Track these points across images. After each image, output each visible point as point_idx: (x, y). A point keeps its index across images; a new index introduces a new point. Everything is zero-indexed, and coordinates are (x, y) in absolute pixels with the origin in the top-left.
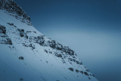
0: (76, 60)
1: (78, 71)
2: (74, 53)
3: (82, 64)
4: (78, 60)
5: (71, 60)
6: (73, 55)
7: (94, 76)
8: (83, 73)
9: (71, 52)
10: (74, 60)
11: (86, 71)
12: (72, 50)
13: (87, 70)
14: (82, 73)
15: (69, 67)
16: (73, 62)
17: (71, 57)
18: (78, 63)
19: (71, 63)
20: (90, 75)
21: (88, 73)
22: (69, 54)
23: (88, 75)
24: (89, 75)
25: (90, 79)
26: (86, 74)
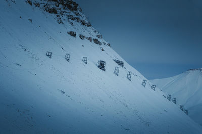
0: (81, 18)
1: (84, 37)
2: (78, 7)
3: (90, 25)
4: (84, 19)
5: (73, 19)
6: (76, 10)
7: (109, 45)
8: (93, 41)
9: (72, 5)
10: (78, 19)
11: (97, 38)
13: (98, 36)
14: (91, 41)
15: (69, 31)
16: (75, 22)
17: (72, 13)
18: (84, 24)
19: (72, 24)
20: (104, 44)
21: (100, 40)
22: (70, 9)
23: (100, 43)
24: (102, 44)
25: (102, 50)
26: (96, 41)
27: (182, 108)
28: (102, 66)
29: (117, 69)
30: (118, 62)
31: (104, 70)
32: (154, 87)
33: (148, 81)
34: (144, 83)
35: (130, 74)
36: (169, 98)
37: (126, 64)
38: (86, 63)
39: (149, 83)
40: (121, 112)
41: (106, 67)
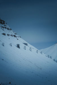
0: (7, 27)
1: (9, 35)
2: (5, 22)
3: (11, 30)
5: (3, 28)
6: (4, 24)
7: (20, 37)
8: (13, 36)
9: (2, 22)
10: (5, 28)
12: (3, 20)
13: (15, 34)
15: (2, 33)
16: (4, 29)
17: (3, 26)
18: (8, 29)
19: (3, 30)
20: (18, 37)
21: (16, 35)
22: (1, 23)
23: (16, 37)
25: (18, 39)
26: (15, 36)
27: (54, 60)
28: (18, 46)
29: (25, 47)
30: (25, 44)
31: (20, 48)
32: (41, 52)
33: (39, 50)
34: (37, 51)
35: (30, 48)
36: (48, 56)
37: (28, 44)
38: (11, 46)
39: (39, 51)
40: (29, 65)
41: (20, 47)
